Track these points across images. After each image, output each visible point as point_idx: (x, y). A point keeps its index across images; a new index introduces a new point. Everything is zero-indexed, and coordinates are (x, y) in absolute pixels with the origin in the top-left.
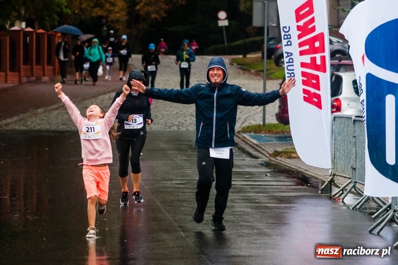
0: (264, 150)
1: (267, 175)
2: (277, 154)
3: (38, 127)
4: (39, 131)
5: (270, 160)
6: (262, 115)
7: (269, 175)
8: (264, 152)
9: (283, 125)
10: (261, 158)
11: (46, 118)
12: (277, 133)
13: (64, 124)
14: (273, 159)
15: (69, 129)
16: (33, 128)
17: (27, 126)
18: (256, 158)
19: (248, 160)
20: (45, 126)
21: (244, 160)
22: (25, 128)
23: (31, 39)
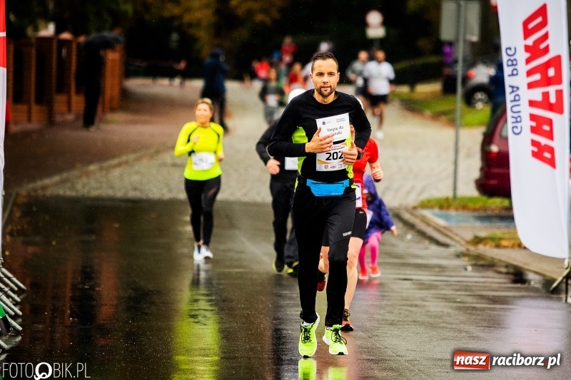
0: (457, 235)
1: (466, 269)
2: (478, 241)
3: (94, 193)
4: (98, 199)
5: (468, 250)
6: (450, 182)
7: (470, 268)
8: (457, 238)
9: (484, 198)
10: (454, 246)
11: (104, 180)
12: (475, 210)
13: (135, 189)
14: (472, 248)
15: (144, 197)
16: (86, 195)
17: (77, 191)
18: (446, 245)
19: (434, 249)
20: (105, 192)
21: (426, 248)
22: (73, 194)
23: (69, 53)
